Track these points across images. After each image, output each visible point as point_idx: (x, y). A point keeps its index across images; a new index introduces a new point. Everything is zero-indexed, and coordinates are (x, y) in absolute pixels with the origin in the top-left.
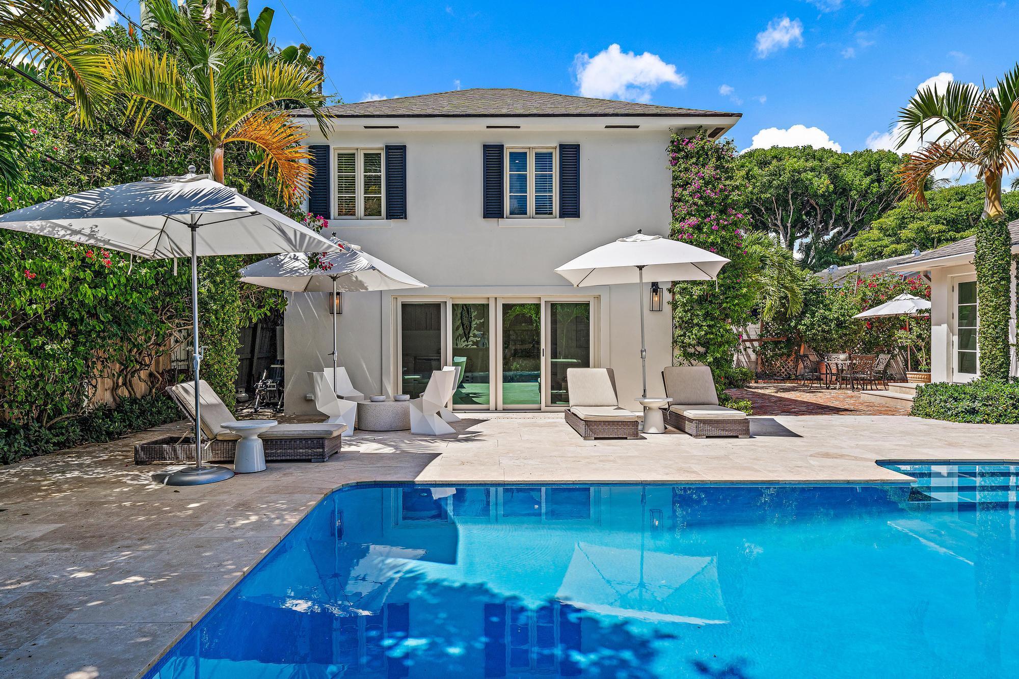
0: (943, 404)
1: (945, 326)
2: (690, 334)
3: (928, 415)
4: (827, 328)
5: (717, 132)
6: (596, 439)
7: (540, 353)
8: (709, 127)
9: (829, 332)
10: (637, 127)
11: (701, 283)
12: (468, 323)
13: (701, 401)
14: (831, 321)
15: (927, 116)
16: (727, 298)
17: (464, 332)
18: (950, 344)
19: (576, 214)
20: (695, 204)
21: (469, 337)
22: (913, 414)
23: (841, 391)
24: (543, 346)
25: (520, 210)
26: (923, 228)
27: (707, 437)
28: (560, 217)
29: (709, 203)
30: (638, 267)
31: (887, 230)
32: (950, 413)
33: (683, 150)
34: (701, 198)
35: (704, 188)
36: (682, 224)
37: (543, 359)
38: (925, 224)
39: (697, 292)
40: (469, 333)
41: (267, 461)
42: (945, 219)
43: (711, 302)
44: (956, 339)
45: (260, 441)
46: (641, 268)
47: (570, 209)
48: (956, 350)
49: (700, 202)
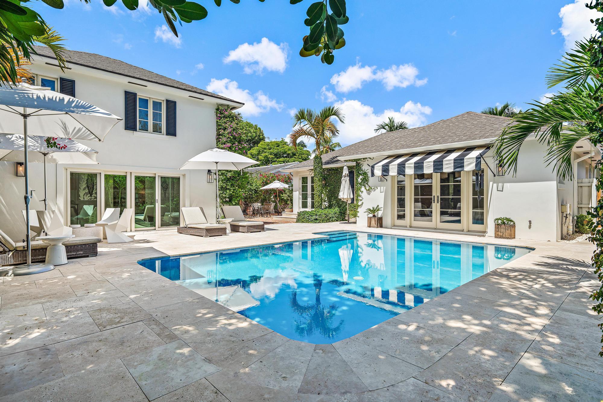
0: (308, 218)
1: (298, 192)
2: (225, 193)
3: (303, 222)
4: (251, 193)
5: (234, 108)
6: (210, 236)
7: (155, 201)
8: (231, 106)
9: (251, 195)
10: (203, 99)
11: (231, 171)
12: (92, 186)
13: (241, 220)
14: (253, 190)
15: (302, 118)
16: (240, 178)
17: (89, 191)
18: (299, 198)
19: (174, 134)
20: (230, 138)
21: (92, 194)
22: (297, 222)
23: (267, 218)
24: (157, 198)
25: (144, 128)
26: (266, 156)
27: (251, 232)
28: (167, 135)
29: (235, 138)
30: (216, 162)
31: (253, 155)
32: (310, 221)
33: (223, 114)
34: (232, 135)
35: (232, 132)
36: (224, 146)
37: (157, 204)
38: (267, 154)
39: (229, 175)
40: (92, 192)
41: (68, 259)
42: (273, 153)
43: (233, 180)
44: (301, 196)
45: (64, 246)
46: (217, 163)
47: (172, 131)
48: (301, 201)
49: (232, 137)
